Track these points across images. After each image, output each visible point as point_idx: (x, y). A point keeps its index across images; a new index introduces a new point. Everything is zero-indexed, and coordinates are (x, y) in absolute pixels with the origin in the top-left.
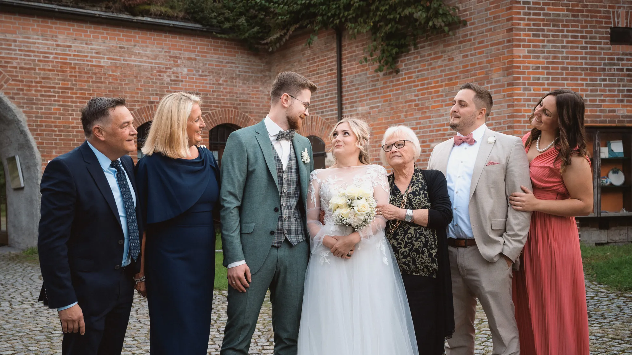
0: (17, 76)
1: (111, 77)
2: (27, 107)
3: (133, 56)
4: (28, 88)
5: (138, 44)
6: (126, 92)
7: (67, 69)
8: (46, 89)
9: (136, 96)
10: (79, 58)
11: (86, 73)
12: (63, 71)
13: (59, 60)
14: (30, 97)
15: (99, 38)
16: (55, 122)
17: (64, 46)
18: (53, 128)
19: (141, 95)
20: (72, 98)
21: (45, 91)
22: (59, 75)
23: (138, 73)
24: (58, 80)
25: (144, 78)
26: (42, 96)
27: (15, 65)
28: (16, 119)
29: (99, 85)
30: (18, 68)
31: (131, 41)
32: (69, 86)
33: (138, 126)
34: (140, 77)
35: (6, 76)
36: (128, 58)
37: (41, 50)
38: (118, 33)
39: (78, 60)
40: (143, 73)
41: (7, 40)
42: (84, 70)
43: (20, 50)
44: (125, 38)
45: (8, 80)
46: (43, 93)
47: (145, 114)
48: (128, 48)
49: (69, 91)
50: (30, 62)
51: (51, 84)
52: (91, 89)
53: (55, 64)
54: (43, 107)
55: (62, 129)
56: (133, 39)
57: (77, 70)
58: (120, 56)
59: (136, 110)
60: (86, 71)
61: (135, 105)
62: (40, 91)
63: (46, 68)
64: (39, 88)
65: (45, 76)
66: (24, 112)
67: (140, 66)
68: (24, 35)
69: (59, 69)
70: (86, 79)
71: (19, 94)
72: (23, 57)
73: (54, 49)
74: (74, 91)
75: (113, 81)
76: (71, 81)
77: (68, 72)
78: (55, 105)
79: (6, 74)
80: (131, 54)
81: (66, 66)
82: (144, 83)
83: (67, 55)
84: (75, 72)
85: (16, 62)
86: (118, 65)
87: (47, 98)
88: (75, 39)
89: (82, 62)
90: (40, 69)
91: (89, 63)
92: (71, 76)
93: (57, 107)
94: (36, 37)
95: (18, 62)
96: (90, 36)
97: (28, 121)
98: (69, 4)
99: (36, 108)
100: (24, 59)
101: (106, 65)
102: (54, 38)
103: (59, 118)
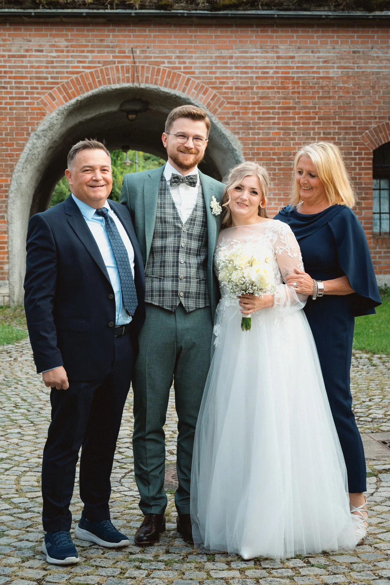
0: (232, 98)
1: (341, 91)
2: (243, 132)
3: (370, 62)
4: (244, 111)
5: (376, 45)
6: (360, 108)
7: (288, 85)
8: (265, 111)
9: (372, 111)
10: (303, 70)
11: (311, 87)
12: (284, 88)
13: (280, 75)
14: (247, 121)
15: (327, 44)
16: (274, 149)
17: (286, 57)
18: (272, 157)
19: (379, 109)
20: (294, 118)
21: (263, 113)
22: (279, 92)
23: (376, 82)
24: (278, 99)
25: (384, 87)
26: (260, 118)
27: (230, 85)
28: (230, 147)
29: (327, 100)
30: (234, 88)
31: (367, 42)
32: (291, 105)
33: (375, 148)
34: (379, 87)
35: (220, 99)
36: (363, 65)
37: (260, 65)
38: (351, 34)
39: (302, 72)
40: (381, 81)
41: (223, 57)
42: (309, 84)
43: (236, 68)
44: (360, 40)
45: (222, 103)
46: (261, 115)
47: (384, 133)
48: (363, 51)
49: (291, 111)
50: (248, 80)
51: (270, 104)
52: (317, 106)
53: (275, 80)
54: (261, 131)
55: (282, 156)
56: (370, 40)
57: (301, 85)
58: (354, 63)
59: (372, 129)
60: (311, 85)
61: (371, 123)
62: (258, 113)
63: (265, 85)
64: (257, 110)
65: (264, 95)
66: (240, 139)
67: (378, 73)
68: (241, 50)
69: (280, 85)
70: (311, 95)
71: (234, 118)
72: (239, 75)
73: (275, 62)
74: (297, 110)
75: (344, 95)
76: (294, 99)
77: (290, 88)
78: (275, 128)
79: (220, 96)
80: (367, 58)
81: (288, 81)
82: (383, 94)
83: (289, 68)
84: (298, 88)
85: (232, 82)
86: (351, 74)
87: (266, 121)
88: (299, 48)
89: (306, 75)
90: (258, 88)
91: (315, 75)
92: (293, 93)
93: (276, 131)
94: (254, 50)
95: (234, 82)
96: (317, 42)
97: (244, 149)
98: (291, 7)
99: (253, 134)
100: (241, 78)
101: (336, 76)
102: (275, 50)
103: (279, 144)
